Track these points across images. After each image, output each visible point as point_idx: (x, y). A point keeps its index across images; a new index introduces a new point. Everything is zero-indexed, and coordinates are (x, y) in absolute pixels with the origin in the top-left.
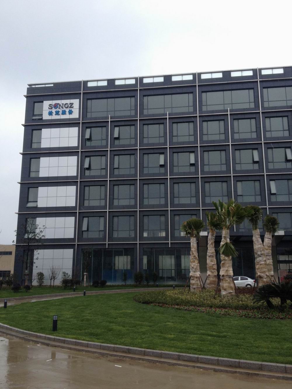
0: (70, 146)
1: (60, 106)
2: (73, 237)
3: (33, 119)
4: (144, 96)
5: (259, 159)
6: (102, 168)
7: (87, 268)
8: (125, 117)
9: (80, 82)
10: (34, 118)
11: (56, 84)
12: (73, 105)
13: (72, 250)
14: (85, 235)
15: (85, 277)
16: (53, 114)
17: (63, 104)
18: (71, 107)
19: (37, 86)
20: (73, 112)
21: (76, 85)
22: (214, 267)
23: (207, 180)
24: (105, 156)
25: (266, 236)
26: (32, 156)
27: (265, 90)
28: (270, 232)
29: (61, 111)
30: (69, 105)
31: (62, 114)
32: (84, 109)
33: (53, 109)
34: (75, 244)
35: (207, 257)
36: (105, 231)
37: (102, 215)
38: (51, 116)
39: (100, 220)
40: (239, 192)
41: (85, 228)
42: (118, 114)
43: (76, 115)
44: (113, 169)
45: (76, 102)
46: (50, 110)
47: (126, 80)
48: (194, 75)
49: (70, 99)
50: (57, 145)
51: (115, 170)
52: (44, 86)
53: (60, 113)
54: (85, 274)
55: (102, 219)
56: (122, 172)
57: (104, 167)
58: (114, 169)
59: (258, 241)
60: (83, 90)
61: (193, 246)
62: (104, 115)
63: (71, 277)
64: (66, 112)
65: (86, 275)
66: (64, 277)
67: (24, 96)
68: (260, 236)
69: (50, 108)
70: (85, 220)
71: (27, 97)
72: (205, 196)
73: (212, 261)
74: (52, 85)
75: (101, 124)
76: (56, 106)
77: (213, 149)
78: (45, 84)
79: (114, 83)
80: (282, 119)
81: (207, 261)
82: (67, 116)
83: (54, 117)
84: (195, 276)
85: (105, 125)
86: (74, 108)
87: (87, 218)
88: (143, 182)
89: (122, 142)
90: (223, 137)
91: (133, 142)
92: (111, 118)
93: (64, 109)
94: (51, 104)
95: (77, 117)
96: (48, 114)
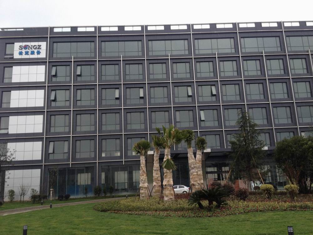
0: (38, 81)
1: (29, 47)
2: (40, 159)
3: (5, 58)
4: (102, 41)
5: (192, 93)
6: (66, 100)
7: (53, 184)
8: (86, 58)
9: (47, 28)
10: (6, 57)
11: (25, 29)
12: (41, 47)
13: (39, 170)
14: (51, 157)
16: (23, 54)
17: (32, 46)
18: (39, 48)
19: (8, 30)
20: (40, 52)
21: (44, 30)
22: (159, 179)
23: (153, 110)
24: (68, 89)
25: (197, 153)
26: (3, 90)
27: (196, 41)
28: (200, 150)
29: (30, 51)
30: (38, 47)
31: (31, 54)
32: (51, 51)
33: (23, 49)
34: (43, 165)
35: (153, 171)
36: (69, 153)
37: (66, 139)
38: (21, 55)
39: (64, 144)
40: (178, 120)
41: (51, 151)
42: (80, 55)
43: (43, 55)
45: (43, 45)
46: (21, 51)
47: (87, 28)
48: (142, 27)
49: (38, 41)
50: (26, 80)
51: (77, 101)
52: (15, 30)
53: (30, 53)
55: (66, 143)
56: (83, 103)
57: (68, 99)
59: (191, 157)
60: (50, 35)
61: (142, 163)
62: (68, 56)
63: (39, 193)
64: (34, 52)
65: (52, 190)
66: (33, 193)
68: (193, 153)
69: (21, 49)
70: (52, 144)
72: (152, 123)
73: (157, 174)
74: (23, 30)
75: (66, 63)
76: (26, 47)
77: (157, 85)
78: (16, 28)
79: (77, 29)
80: (209, 63)
81: (154, 174)
82: (35, 56)
83: (24, 56)
84: (144, 186)
85: (69, 64)
86: (41, 49)
87: (53, 143)
88: (101, 112)
89: (83, 79)
90: (165, 76)
91: (93, 78)
92: (74, 58)
93: (33, 50)
94: (22, 45)
95: (45, 56)
96: (19, 54)
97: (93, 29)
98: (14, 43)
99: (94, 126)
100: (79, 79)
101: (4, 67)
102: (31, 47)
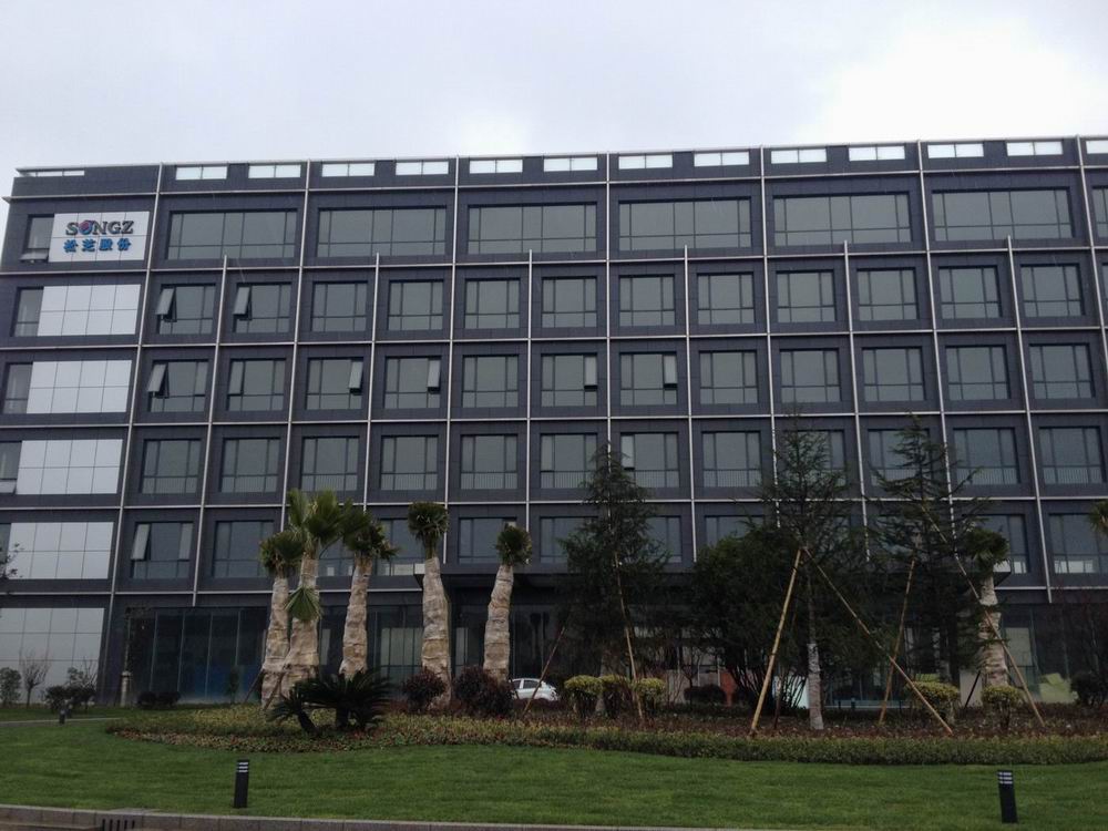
0: (115, 332)
1: (96, 227)
2: (105, 576)
3: (23, 261)
6: (197, 392)
7: (138, 663)
8: (266, 261)
9: (155, 168)
10: (27, 256)
11: (88, 170)
12: (133, 227)
13: (101, 611)
14: (139, 573)
17: (106, 223)
18: (125, 232)
19: (41, 174)
20: (129, 244)
21: (144, 174)
23: (467, 431)
24: (206, 360)
26: (11, 358)
28: (510, 565)
29: (98, 239)
30: (122, 227)
32: (162, 238)
33: (79, 234)
34: (110, 595)
36: (191, 560)
37: (188, 517)
38: (70, 253)
39: (181, 530)
40: (546, 464)
41: (138, 552)
44: (224, 398)
46: (71, 238)
49: (125, 210)
50: (79, 331)
52: (59, 174)
53: (97, 246)
54: (124, 674)
55: (187, 529)
56: (249, 405)
57: (201, 390)
58: (229, 396)
60: (162, 189)
61: (276, 598)
63: (94, 682)
65: (128, 677)
67: (4, 199)
69: (70, 232)
70: (143, 531)
71: (12, 201)
73: (352, 636)
74: (82, 173)
75: (202, 277)
76: (87, 227)
77: (488, 350)
78: (64, 170)
81: (345, 635)
82: (114, 255)
83: (81, 256)
84: (273, 670)
86: (135, 233)
87: (147, 526)
88: (300, 433)
89: (256, 326)
90: (514, 322)
91: (284, 326)
92: (230, 263)
93: (109, 235)
94: (75, 221)
95: (140, 256)
96: (65, 248)
97: (295, 172)
98: (52, 216)
100: (242, 326)
101: (20, 289)
102: (102, 226)
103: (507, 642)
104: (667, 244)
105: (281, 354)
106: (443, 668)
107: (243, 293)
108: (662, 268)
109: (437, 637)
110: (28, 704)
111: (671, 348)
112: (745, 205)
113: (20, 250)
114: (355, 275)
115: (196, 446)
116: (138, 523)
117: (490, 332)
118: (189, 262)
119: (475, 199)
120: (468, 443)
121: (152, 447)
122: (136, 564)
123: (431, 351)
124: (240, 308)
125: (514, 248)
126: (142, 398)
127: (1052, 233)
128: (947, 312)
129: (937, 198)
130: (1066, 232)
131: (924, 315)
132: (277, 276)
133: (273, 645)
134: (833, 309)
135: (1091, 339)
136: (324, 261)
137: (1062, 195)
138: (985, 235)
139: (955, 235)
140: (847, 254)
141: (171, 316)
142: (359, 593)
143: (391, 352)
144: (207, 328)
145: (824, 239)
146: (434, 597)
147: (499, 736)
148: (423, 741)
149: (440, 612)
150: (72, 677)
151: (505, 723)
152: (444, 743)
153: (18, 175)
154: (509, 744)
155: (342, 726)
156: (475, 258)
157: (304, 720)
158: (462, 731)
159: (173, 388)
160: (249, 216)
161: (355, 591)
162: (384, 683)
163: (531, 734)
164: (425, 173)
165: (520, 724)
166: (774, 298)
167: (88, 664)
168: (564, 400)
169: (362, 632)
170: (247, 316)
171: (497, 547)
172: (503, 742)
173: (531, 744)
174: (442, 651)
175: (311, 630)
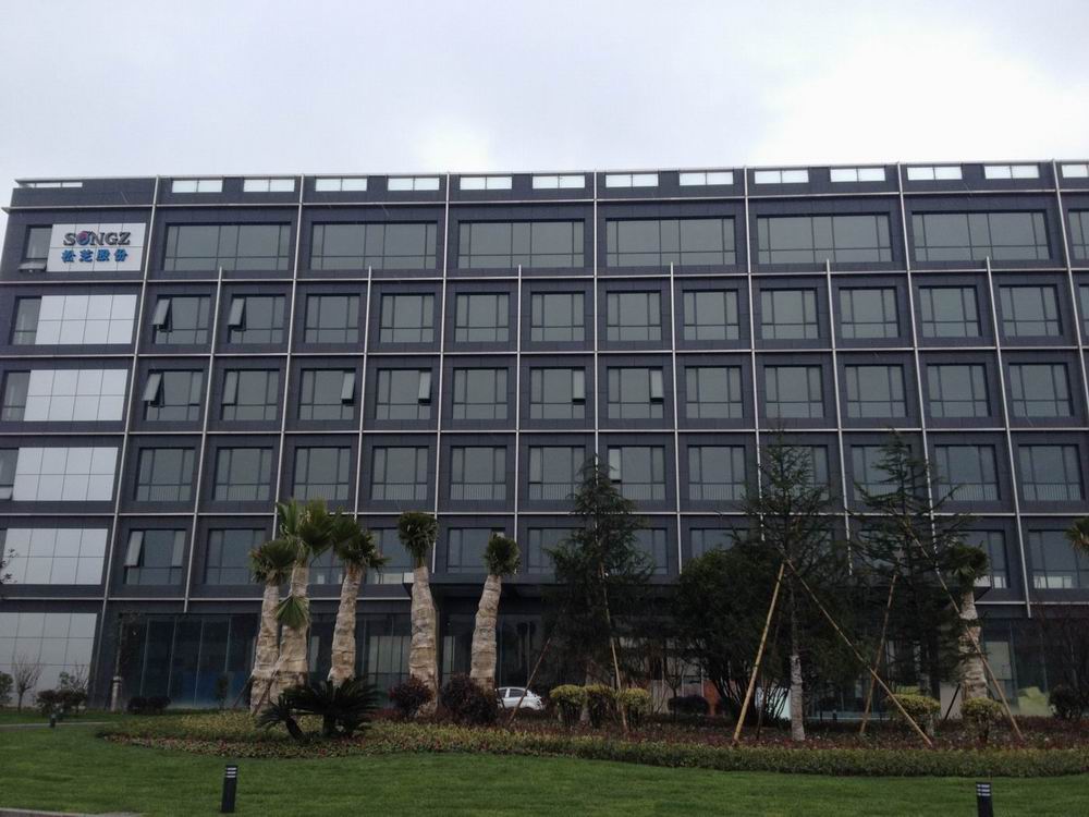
0: (112, 341)
1: (94, 238)
2: (99, 582)
3: (21, 271)
6: (191, 402)
9: (152, 181)
10: (25, 266)
11: (86, 182)
12: (129, 238)
13: (94, 616)
14: (131, 580)
15: (115, 687)
16: (74, 258)
17: (104, 234)
18: (122, 243)
19: (39, 186)
20: (126, 255)
21: (141, 186)
23: (458, 442)
24: (200, 370)
26: (9, 366)
29: (95, 250)
30: (119, 238)
31: (98, 260)
32: (158, 249)
33: (77, 245)
34: (102, 601)
36: (184, 568)
37: (181, 524)
38: (68, 264)
39: (174, 538)
40: (535, 475)
41: (132, 558)
43: (134, 262)
44: (219, 408)
45: (138, 232)
46: (69, 249)
49: (123, 221)
50: (76, 340)
52: (58, 185)
53: (94, 256)
54: (116, 678)
55: (181, 536)
56: (244, 414)
57: (195, 399)
58: (223, 405)
60: (159, 201)
63: (86, 686)
64: (109, 254)
65: (119, 681)
66: (64, 686)
67: (4, 209)
69: (69, 242)
70: (136, 538)
71: (11, 212)
74: (80, 185)
75: (199, 288)
76: (84, 238)
77: (478, 363)
78: (62, 181)
82: (111, 266)
83: (78, 266)
84: (263, 676)
86: (131, 244)
87: (140, 533)
88: (292, 442)
89: (249, 337)
90: (504, 336)
91: (278, 337)
92: (225, 275)
93: (106, 246)
94: (73, 232)
95: (137, 267)
96: (63, 258)
97: (289, 186)
98: (51, 226)
99: (268, 487)
100: (236, 337)
101: (18, 298)
102: (99, 237)
103: (494, 650)
104: (654, 261)
105: (275, 365)
106: (430, 676)
107: (238, 304)
108: (649, 284)
109: (425, 645)
110: (19, 708)
111: (657, 363)
112: (729, 224)
113: (19, 259)
114: (347, 287)
115: (190, 454)
116: (132, 530)
117: (480, 345)
118: (185, 274)
119: (465, 215)
120: (457, 454)
121: (147, 455)
122: (129, 570)
123: (422, 363)
124: (235, 319)
125: (504, 263)
126: (137, 406)
127: (1030, 254)
128: (928, 331)
129: (917, 219)
130: (1044, 254)
131: (905, 334)
132: (273, 288)
133: (262, 652)
134: (815, 326)
135: (1069, 358)
136: (317, 274)
137: (1039, 217)
138: (965, 255)
139: (935, 256)
140: (829, 273)
141: (166, 326)
142: (348, 602)
143: (383, 364)
144: (202, 338)
145: (807, 258)
146: (422, 606)
147: (484, 745)
148: (410, 749)
149: (428, 621)
150: (63, 681)
151: (490, 732)
152: (430, 751)
153: (17, 186)
154: (494, 753)
155: (330, 733)
156: (465, 272)
157: (292, 725)
158: (448, 739)
159: (168, 398)
160: (243, 228)
161: (345, 599)
162: (372, 691)
163: (516, 743)
164: (417, 188)
165: (506, 733)
166: (758, 314)
167: (80, 668)
168: (552, 413)
169: (351, 640)
170: (241, 327)
171: (486, 557)
172: (488, 750)
173: (516, 753)
174: (430, 659)
175: (301, 637)
